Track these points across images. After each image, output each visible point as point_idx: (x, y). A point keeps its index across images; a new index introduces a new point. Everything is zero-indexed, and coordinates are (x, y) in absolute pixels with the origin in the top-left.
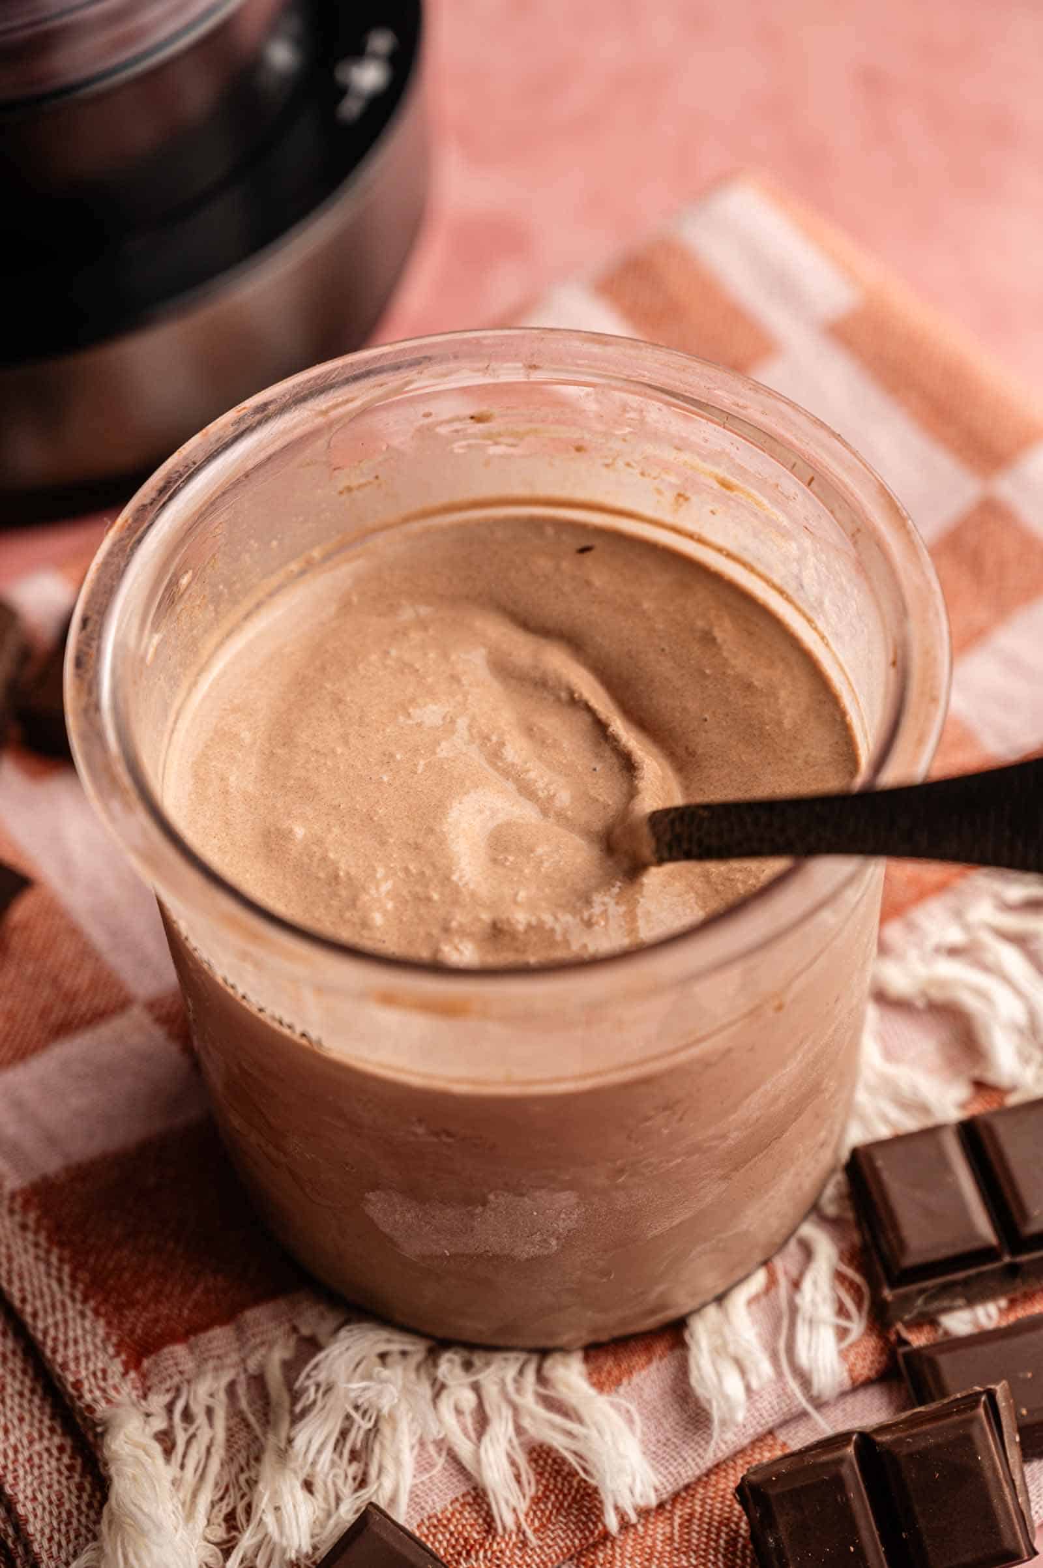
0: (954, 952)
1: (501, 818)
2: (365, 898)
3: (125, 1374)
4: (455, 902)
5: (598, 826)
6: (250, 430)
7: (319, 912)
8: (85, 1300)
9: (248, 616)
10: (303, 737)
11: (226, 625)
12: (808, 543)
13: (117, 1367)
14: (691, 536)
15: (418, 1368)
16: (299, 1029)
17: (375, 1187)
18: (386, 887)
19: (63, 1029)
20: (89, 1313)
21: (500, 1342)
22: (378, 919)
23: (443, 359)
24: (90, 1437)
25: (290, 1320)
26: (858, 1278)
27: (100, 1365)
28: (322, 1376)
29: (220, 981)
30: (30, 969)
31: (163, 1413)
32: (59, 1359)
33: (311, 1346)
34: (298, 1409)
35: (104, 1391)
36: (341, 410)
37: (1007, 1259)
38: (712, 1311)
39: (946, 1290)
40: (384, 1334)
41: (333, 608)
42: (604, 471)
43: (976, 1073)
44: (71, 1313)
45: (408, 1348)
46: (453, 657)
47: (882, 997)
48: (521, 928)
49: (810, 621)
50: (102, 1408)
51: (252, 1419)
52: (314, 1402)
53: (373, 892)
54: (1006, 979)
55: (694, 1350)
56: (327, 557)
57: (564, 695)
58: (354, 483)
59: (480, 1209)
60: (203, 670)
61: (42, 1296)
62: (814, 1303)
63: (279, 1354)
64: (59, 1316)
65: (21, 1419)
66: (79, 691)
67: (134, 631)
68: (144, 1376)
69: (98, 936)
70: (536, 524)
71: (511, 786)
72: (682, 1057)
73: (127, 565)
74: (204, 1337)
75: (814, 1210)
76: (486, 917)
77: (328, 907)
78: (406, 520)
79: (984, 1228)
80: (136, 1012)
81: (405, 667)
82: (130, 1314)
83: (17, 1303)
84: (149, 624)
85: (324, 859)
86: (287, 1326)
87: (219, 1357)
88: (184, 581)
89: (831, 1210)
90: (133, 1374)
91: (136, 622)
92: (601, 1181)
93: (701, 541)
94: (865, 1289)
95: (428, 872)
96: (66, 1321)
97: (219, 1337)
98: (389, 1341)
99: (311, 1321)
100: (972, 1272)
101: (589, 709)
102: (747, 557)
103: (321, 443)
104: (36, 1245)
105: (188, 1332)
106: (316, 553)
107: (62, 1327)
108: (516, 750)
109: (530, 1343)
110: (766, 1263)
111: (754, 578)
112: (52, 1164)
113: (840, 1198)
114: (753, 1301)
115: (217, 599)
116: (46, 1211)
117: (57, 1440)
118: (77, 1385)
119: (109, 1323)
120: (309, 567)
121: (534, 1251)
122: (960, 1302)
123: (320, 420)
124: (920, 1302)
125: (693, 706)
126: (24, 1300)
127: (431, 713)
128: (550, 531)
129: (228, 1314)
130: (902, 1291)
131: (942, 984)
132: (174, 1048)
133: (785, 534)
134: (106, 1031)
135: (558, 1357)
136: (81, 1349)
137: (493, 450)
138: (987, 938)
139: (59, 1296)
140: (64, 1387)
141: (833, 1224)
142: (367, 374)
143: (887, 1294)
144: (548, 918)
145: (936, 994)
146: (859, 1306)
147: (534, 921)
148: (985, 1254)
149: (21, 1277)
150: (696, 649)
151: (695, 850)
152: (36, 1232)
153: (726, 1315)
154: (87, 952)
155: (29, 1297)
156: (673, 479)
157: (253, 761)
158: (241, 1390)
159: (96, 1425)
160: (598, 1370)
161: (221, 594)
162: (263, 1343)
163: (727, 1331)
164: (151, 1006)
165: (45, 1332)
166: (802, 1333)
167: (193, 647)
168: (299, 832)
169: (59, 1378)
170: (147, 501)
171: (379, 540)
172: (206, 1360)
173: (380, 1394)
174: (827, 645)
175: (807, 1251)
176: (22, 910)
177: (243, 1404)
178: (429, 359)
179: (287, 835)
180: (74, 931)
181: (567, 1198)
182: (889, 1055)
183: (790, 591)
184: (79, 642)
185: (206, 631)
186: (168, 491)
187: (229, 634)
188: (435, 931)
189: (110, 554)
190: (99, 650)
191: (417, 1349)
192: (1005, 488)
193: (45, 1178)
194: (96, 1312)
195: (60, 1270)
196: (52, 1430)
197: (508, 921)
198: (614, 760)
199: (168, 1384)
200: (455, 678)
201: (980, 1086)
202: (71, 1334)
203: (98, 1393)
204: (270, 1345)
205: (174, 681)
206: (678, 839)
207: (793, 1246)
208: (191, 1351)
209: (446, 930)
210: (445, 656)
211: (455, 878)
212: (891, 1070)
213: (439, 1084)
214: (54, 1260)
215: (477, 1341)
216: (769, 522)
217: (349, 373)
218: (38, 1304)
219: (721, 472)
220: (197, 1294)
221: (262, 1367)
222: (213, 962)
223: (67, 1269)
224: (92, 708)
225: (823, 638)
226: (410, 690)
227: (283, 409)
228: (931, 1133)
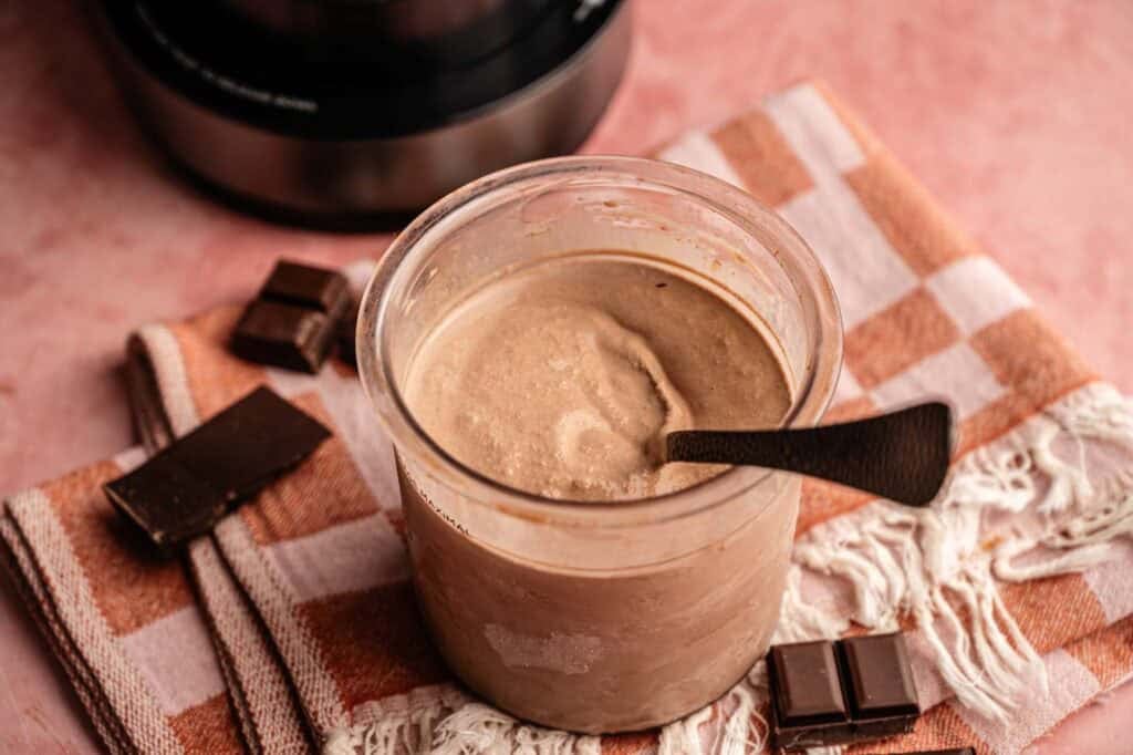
0: (851, 546)
1: (589, 427)
2: (506, 459)
3: (343, 712)
4: (554, 468)
5: (642, 437)
6: (480, 195)
7: (481, 464)
8: (327, 668)
9: (468, 297)
10: (487, 367)
11: (455, 300)
12: (780, 297)
13: (339, 707)
14: (720, 285)
15: (506, 734)
16: (457, 523)
17: (490, 620)
18: (517, 455)
19: (337, 520)
20: (328, 677)
21: (553, 724)
22: (511, 472)
23: (593, 169)
24: (318, 744)
25: (439, 697)
26: (764, 722)
27: (329, 705)
28: (450, 727)
29: (419, 492)
30: (325, 483)
31: (360, 736)
32: (308, 698)
33: (449, 711)
34: (435, 743)
35: (329, 719)
36: (532, 191)
37: (849, 721)
38: (677, 727)
39: (812, 733)
40: (490, 711)
41: (514, 299)
42: (675, 242)
43: (853, 617)
44: (318, 675)
45: (503, 722)
46: (579, 335)
47: (806, 567)
48: (587, 487)
49: (778, 341)
50: (327, 728)
51: (409, 748)
52: (444, 741)
53: (511, 457)
54: (879, 566)
55: (662, 746)
56: (517, 270)
57: (636, 364)
58: (535, 231)
59: (545, 641)
60: (438, 324)
61: (303, 663)
62: (735, 730)
63: (429, 715)
64: (311, 675)
65: (282, 729)
66: (364, 325)
67: (399, 297)
68: (353, 715)
69: (365, 470)
70: (636, 267)
71: (597, 412)
72: (663, 568)
73: (401, 260)
74: (389, 699)
75: (744, 678)
76: (570, 478)
77: (485, 462)
78: (564, 256)
79: (838, 701)
80: (380, 516)
81: (551, 337)
82: (351, 680)
83: (289, 665)
84: (410, 292)
85: (487, 436)
86: (436, 700)
87: (397, 711)
88: (432, 273)
89: (755, 681)
90: (347, 713)
91: (401, 291)
92: (615, 635)
93: (725, 288)
94: (767, 727)
95: (543, 450)
96: (314, 679)
97: (399, 700)
98: (492, 716)
99: (450, 698)
100: (827, 725)
101: (648, 374)
102: (749, 302)
103: (519, 208)
104: (305, 635)
105: (382, 694)
106: (510, 267)
107: (311, 682)
108: (604, 390)
109: (570, 728)
110: (713, 703)
111: (752, 313)
112: (320, 593)
113: (761, 676)
114: (701, 725)
115: (450, 286)
116: (312, 618)
117: (300, 744)
118: (315, 713)
119: (338, 684)
120: (505, 276)
121: (576, 670)
122: (820, 742)
123: (519, 195)
124: (796, 739)
125: (706, 380)
126: (293, 664)
127: (560, 364)
128: (643, 272)
129: (405, 689)
130: (788, 730)
131: (842, 563)
132: (398, 538)
133: (770, 291)
134: (361, 524)
135: (586, 739)
136: (321, 695)
137: (616, 223)
138: (872, 540)
139: (312, 665)
140: (307, 713)
141: (755, 688)
142: (550, 172)
143: (777, 730)
144: (603, 483)
145: (836, 568)
146: (762, 736)
147: (595, 483)
148: (837, 716)
149: (293, 651)
150: (714, 349)
151: (685, 455)
152: (305, 628)
153: (685, 728)
154: (358, 478)
155: (296, 663)
156: (713, 252)
157: (457, 377)
158: (406, 731)
159: (322, 737)
160: (608, 750)
161: (452, 284)
162: (422, 707)
163: (683, 739)
164: (389, 514)
165: (302, 683)
166: (726, 746)
167: (433, 310)
168: (476, 419)
169: (305, 709)
170: (417, 227)
171: (546, 266)
172: (389, 712)
173: (479, 740)
174: (785, 355)
175: (738, 700)
176: (325, 450)
177: (406, 739)
178: (585, 168)
179: (468, 420)
180: (352, 466)
181: (594, 641)
182: (804, 600)
183: (769, 323)
184: (368, 299)
185: (441, 302)
186: (431, 223)
187: (456, 306)
188: (541, 482)
189: (393, 253)
190: (379, 306)
191: (508, 723)
192: (932, 284)
193: (315, 601)
194: (332, 676)
195: (315, 650)
196: (298, 738)
197: (582, 483)
198: (656, 403)
199: (366, 721)
200: (577, 348)
201: (854, 624)
202: (316, 686)
203: (326, 720)
204: (425, 708)
205: (420, 327)
206: (678, 448)
207: (729, 697)
208: (381, 705)
209: (547, 483)
210: (574, 334)
211: (557, 455)
212: (803, 607)
213: (529, 564)
214: (313, 644)
215: (541, 722)
216: (760, 281)
217: (540, 170)
218: (301, 668)
219: (739, 252)
220: (390, 676)
221: (419, 719)
222: (417, 481)
223: (319, 651)
224: (370, 335)
225: (783, 350)
226: (550, 350)
227: (501, 185)
228: (819, 644)
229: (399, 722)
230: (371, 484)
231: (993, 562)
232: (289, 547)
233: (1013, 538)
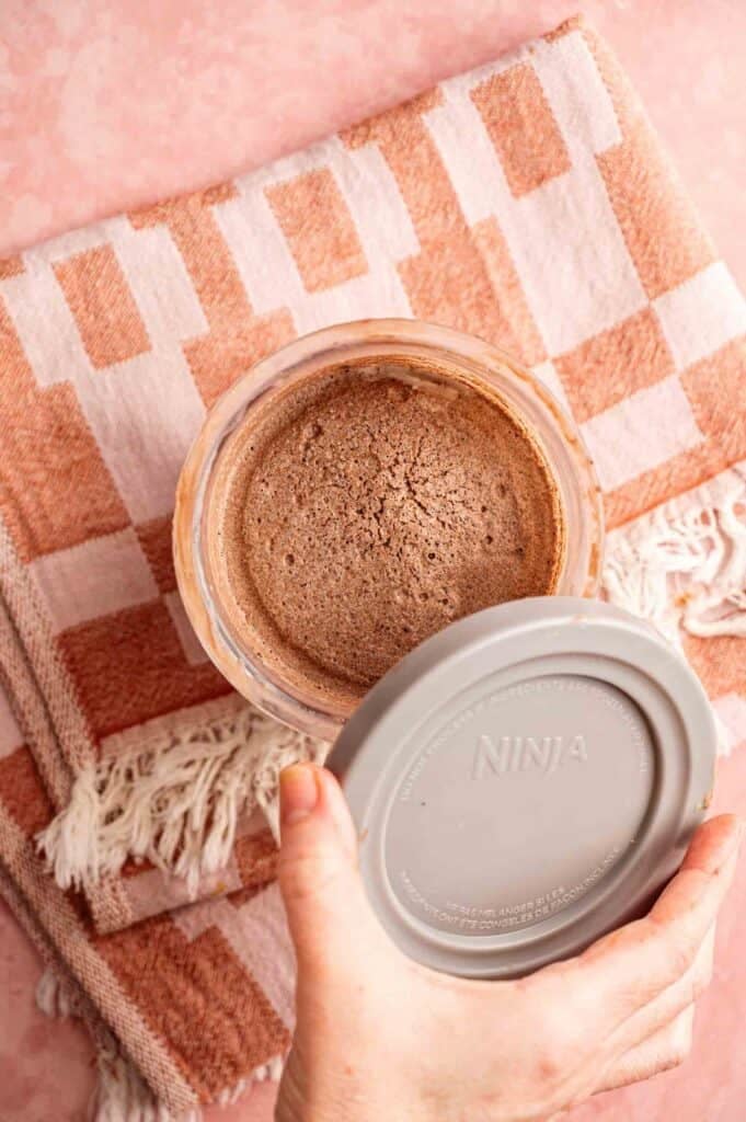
3: (91, 748)
8: (78, 704)
13: (87, 744)
20: (79, 712)
27: (80, 743)
35: (79, 758)
44: (70, 711)
61: (59, 698)
64: (65, 711)
68: (100, 750)
80: (130, 530)
87: (135, 743)
90: (95, 749)
96: (67, 715)
104: (61, 670)
107: (65, 718)
116: (68, 651)
119: (87, 719)
136: (72, 733)
139: (66, 700)
149: (50, 685)
152: (61, 662)
154: (110, 486)
164: (138, 529)
172: (129, 744)
194: (83, 712)
195: (69, 685)
199: (111, 754)
202: (69, 722)
203: (76, 759)
223: (73, 686)
229: (137, 754)
230: (123, 495)
231: (682, 621)
232: (50, 561)
233: (702, 594)
